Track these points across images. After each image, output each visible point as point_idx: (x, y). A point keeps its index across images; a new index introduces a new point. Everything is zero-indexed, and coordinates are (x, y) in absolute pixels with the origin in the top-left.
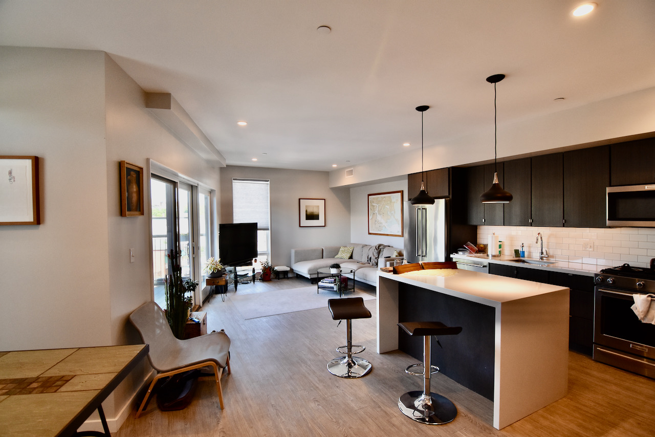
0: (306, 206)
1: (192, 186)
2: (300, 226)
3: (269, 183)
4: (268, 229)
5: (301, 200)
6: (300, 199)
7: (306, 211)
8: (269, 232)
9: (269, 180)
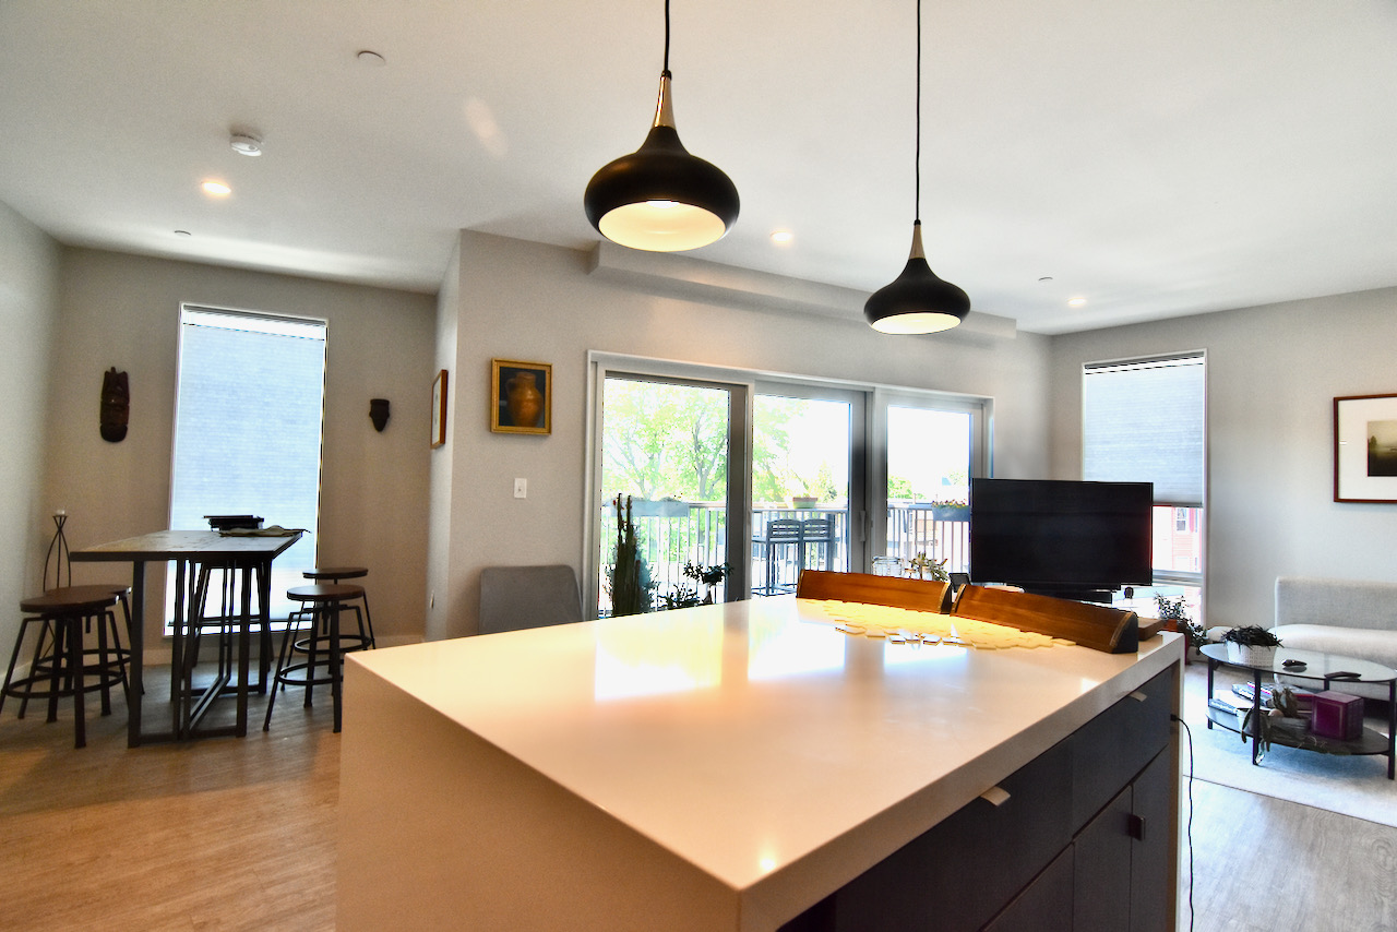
0: (1370, 424)
1: (865, 393)
2: (1337, 499)
3: (1202, 360)
4: (1196, 505)
5: (1341, 403)
6: (1336, 401)
7: (1372, 443)
8: (1200, 512)
9: (1205, 350)
